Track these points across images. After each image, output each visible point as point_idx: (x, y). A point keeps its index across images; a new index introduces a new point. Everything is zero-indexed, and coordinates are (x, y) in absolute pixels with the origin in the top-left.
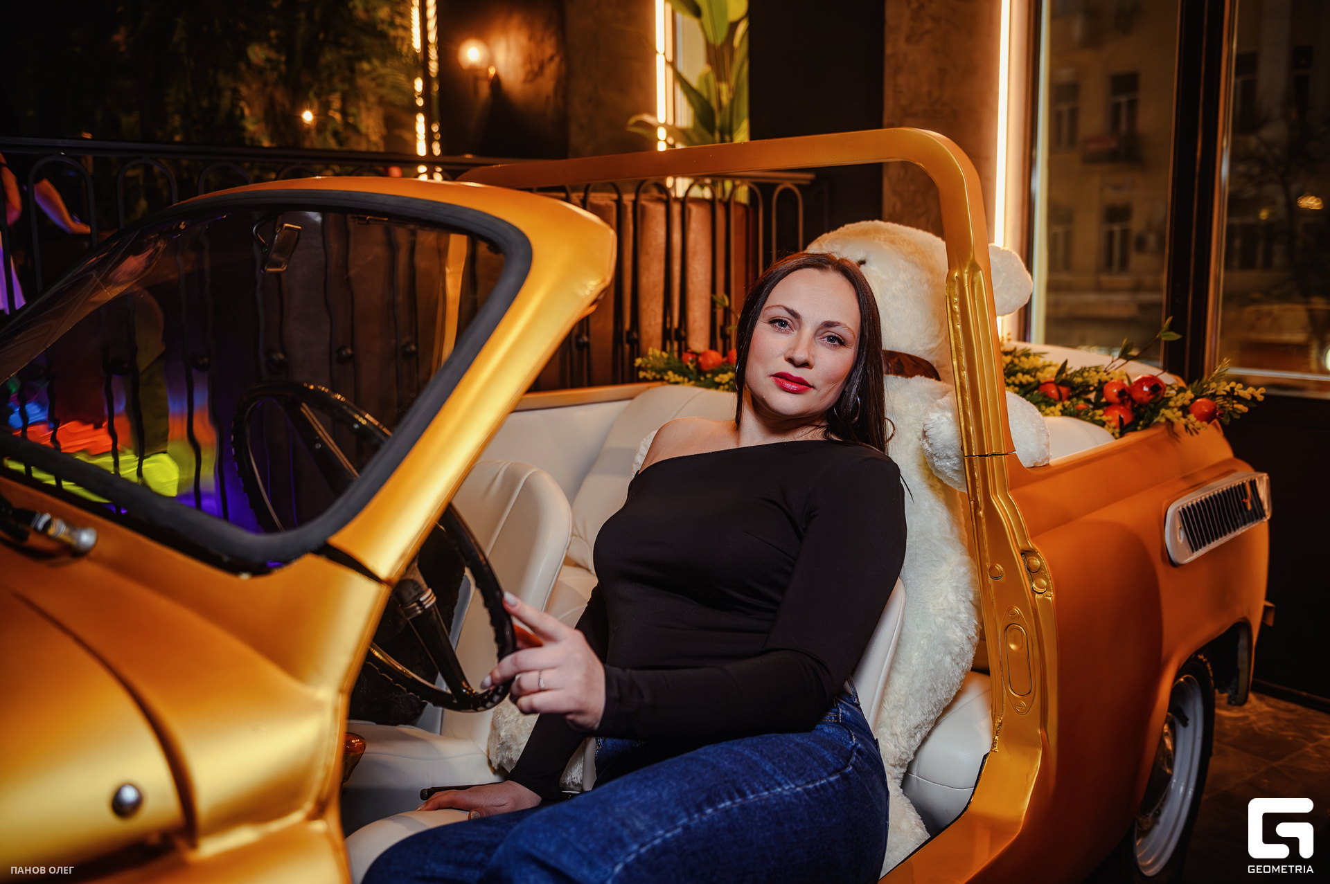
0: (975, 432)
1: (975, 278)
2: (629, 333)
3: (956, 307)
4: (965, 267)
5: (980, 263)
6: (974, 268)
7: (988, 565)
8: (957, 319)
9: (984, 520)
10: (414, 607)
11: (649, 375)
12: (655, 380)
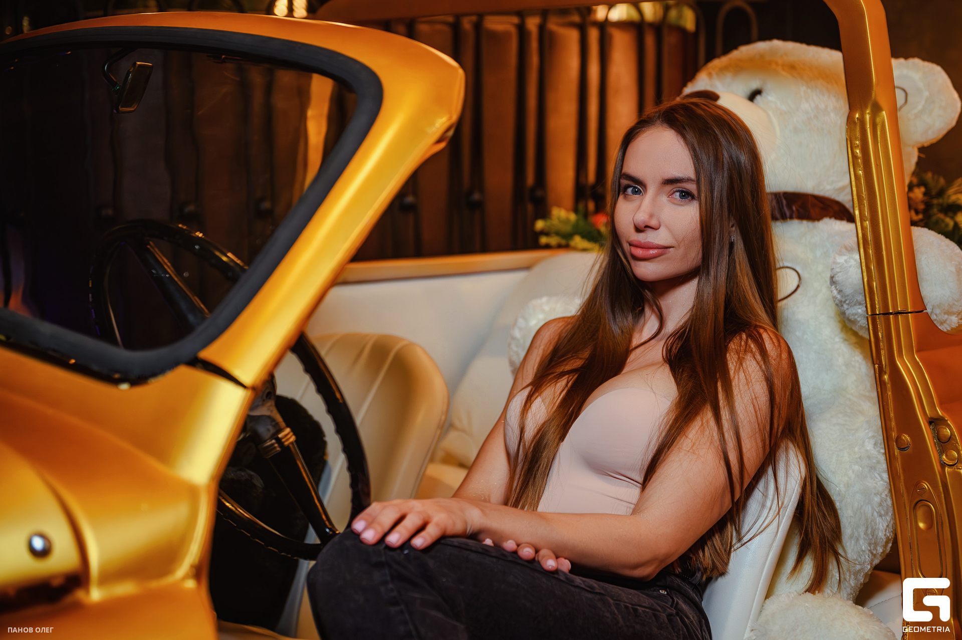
0: (879, 288)
1: (878, 120)
2: (533, 190)
3: (858, 151)
4: (866, 108)
5: (883, 102)
6: (877, 109)
7: (894, 435)
8: (858, 163)
9: (889, 386)
10: (272, 444)
11: (553, 240)
12: (560, 247)
